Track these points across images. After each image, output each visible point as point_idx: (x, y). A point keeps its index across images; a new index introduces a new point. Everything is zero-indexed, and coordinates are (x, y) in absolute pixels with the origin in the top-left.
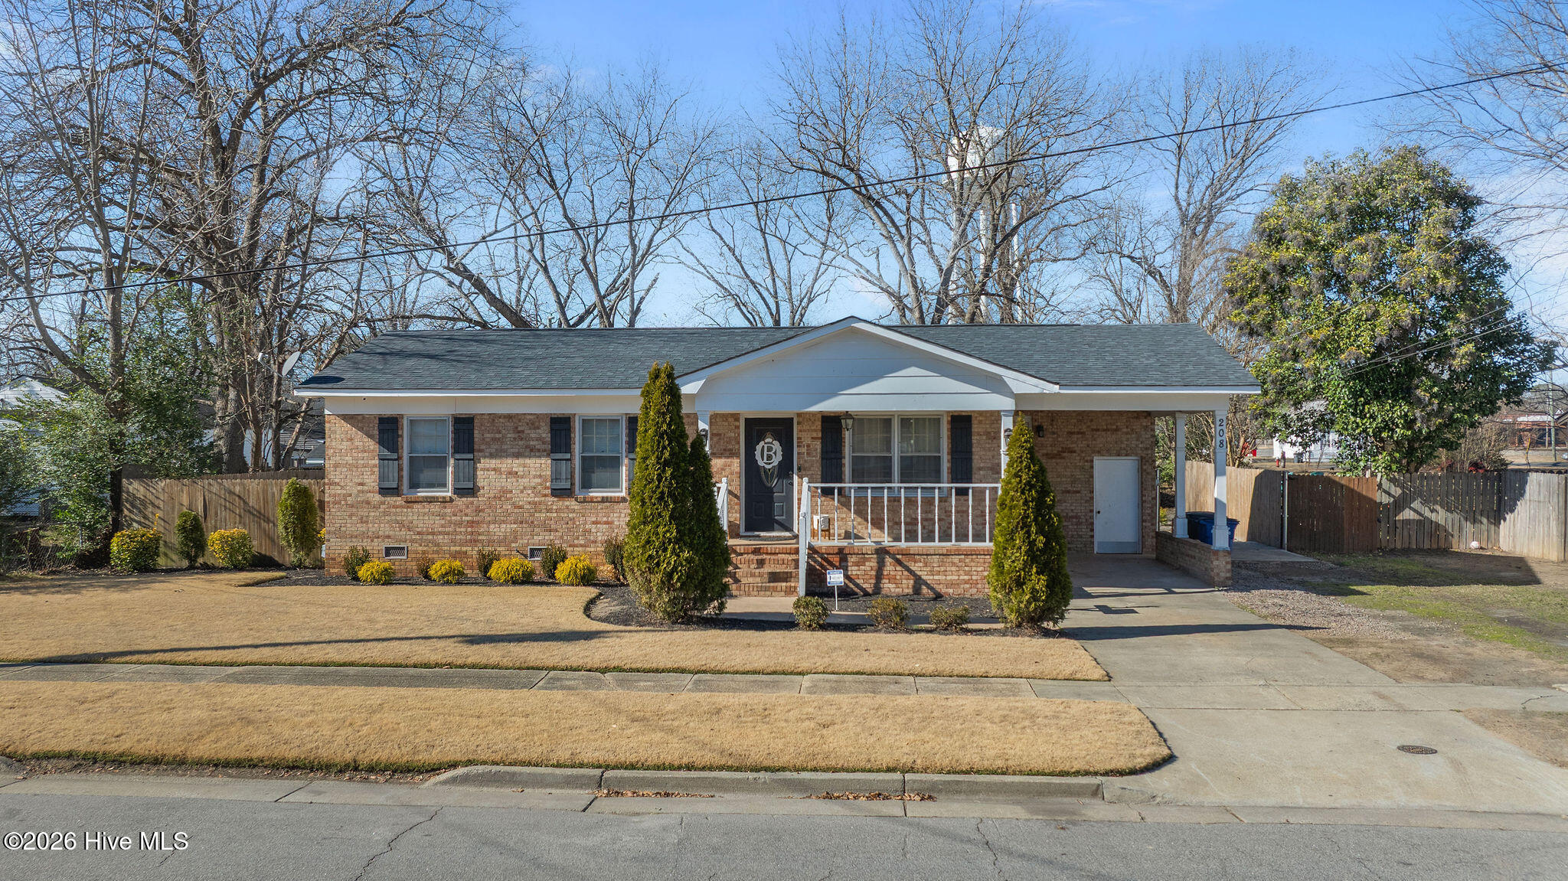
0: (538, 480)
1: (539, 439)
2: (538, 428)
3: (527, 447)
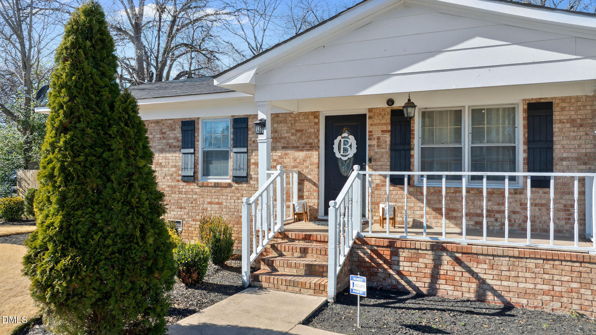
0: (174, 169)
1: (175, 138)
2: (174, 130)
3: (168, 144)
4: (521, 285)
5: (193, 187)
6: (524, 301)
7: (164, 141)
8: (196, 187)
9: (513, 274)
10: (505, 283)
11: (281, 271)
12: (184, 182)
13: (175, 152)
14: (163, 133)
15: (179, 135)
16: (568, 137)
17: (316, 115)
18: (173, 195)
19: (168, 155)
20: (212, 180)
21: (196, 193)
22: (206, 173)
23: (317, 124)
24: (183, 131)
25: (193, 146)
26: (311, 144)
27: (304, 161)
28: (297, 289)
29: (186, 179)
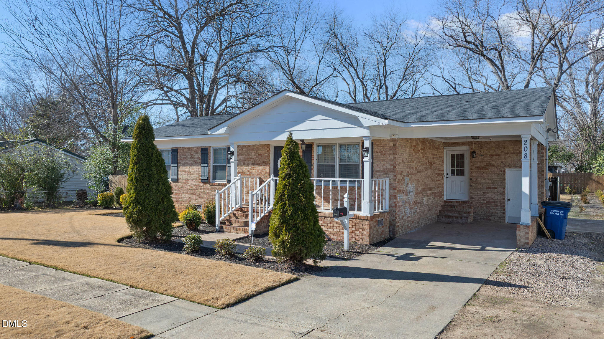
0: (197, 176)
1: (198, 158)
2: (198, 153)
3: (194, 161)
4: (335, 230)
5: (208, 186)
6: (335, 237)
7: (192, 159)
8: (209, 186)
9: (332, 225)
10: (329, 230)
11: (234, 224)
12: (203, 183)
13: (198, 165)
14: (192, 155)
15: (200, 156)
16: (379, 160)
17: (268, 146)
18: (197, 191)
19: (194, 167)
20: (217, 182)
21: (209, 189)
22: (215, 178)
23: (269, 151)
24: (202, 154)
25: (207, 163)
26: (266, 162)
27: (262, 171)
28: (238, 232)
29: (205, 182)
